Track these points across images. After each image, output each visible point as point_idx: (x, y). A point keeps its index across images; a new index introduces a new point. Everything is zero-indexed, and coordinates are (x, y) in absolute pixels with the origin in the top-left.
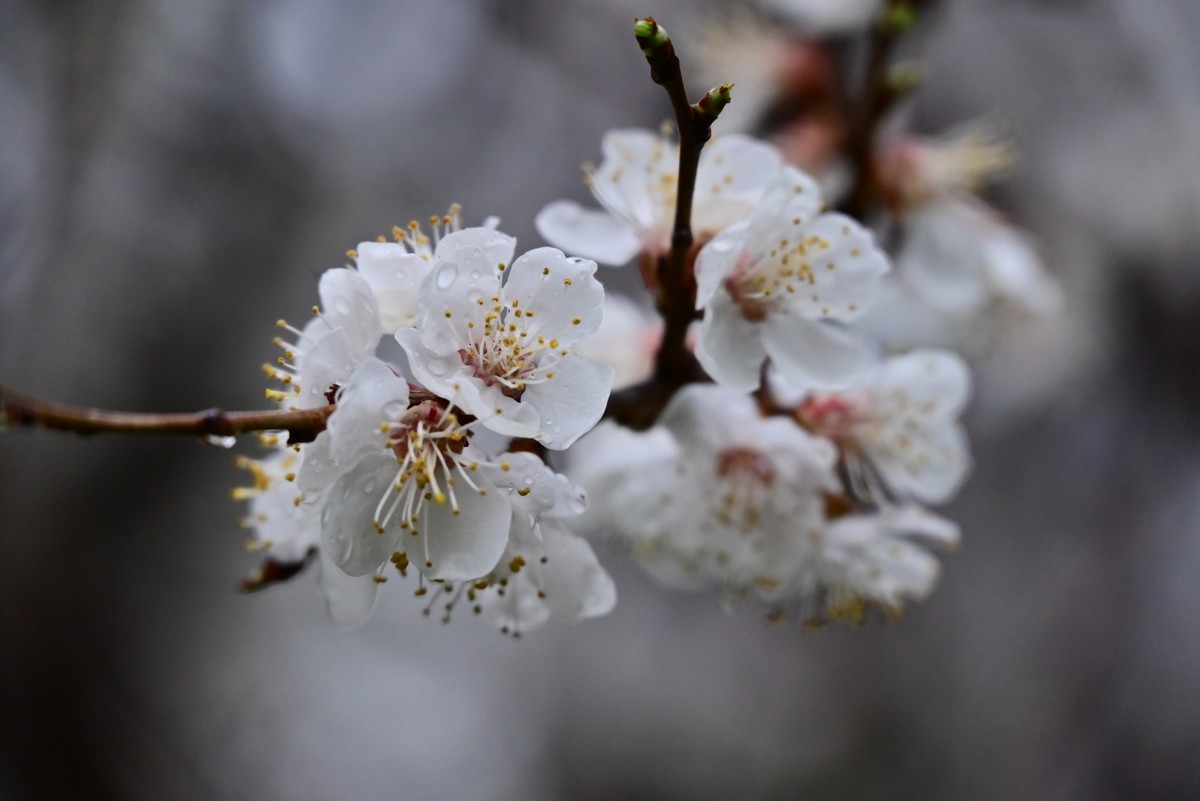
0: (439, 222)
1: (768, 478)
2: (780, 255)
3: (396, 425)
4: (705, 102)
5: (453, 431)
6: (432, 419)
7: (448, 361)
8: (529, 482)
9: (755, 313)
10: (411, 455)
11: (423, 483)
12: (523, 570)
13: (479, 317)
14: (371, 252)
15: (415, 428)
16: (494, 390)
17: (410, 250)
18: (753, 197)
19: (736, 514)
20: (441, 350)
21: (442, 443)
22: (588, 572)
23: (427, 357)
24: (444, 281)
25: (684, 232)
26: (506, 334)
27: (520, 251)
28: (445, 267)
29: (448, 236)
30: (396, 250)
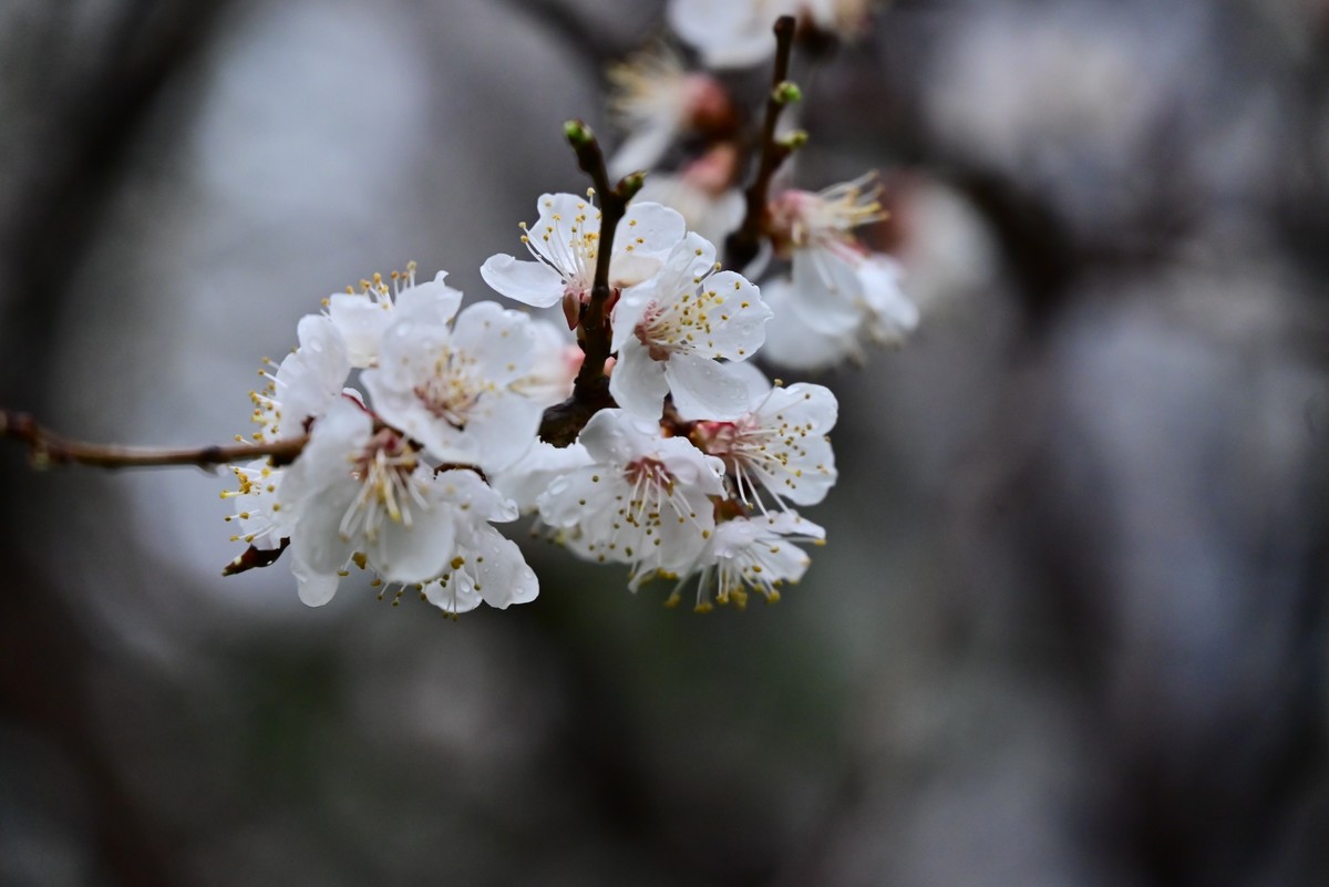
0: (398, 276)
1: (669, 484)
2: (683, 306)
3: (359, 453)
4: (622, 184)
5: (407, 457)
6: (390, 447)
7: (404, 397)
8: (469, 496)
9: (660, 355)
10: (372, 479)
11: (382, 502)
12: (462, 567)
13: (431, 362)
14: (342, 302)
15: (374, 456)
16: (441, 423)
17: (374, 299)
18: (662, 256)
19: (640, 516)
20: (398, 387)
21: (398, 468)
22: (516, 567)
23: (387, 393)
24: (402, 331)
25: (602, 288)
26: (453, 377)
27: (465, 304)
28: (402, 320)
29: (406, 291)
30: (364, 301)
